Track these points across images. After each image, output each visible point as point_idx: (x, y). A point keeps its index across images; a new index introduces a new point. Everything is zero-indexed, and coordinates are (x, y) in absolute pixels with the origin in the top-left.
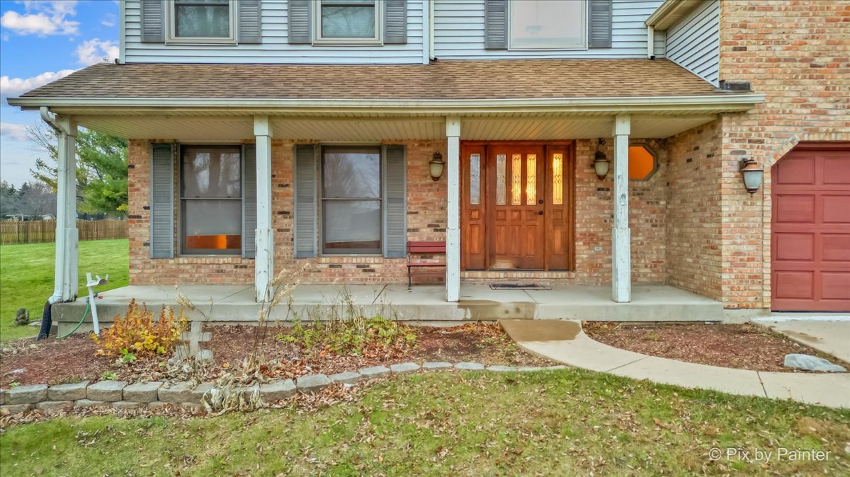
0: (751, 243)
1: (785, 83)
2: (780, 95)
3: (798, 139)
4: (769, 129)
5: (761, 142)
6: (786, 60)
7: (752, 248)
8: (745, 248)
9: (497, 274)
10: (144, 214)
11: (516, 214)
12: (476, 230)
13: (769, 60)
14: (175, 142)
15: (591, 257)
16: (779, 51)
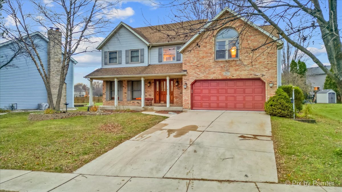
0: (187, 97)
1: (193, 70)
2: (192, 72)
3: (195, 79)
4: (190, 78)
5: (189, 80)
6: (193, 66)
7: (187, 98)
8: (186, 98)
9: (161, 104)
10: (105, 93)
11: (164, 93)
12: (158, 96)
13: (190, 66)
14: (110, 81)
15: (176, 101)
16: (192, 64)
